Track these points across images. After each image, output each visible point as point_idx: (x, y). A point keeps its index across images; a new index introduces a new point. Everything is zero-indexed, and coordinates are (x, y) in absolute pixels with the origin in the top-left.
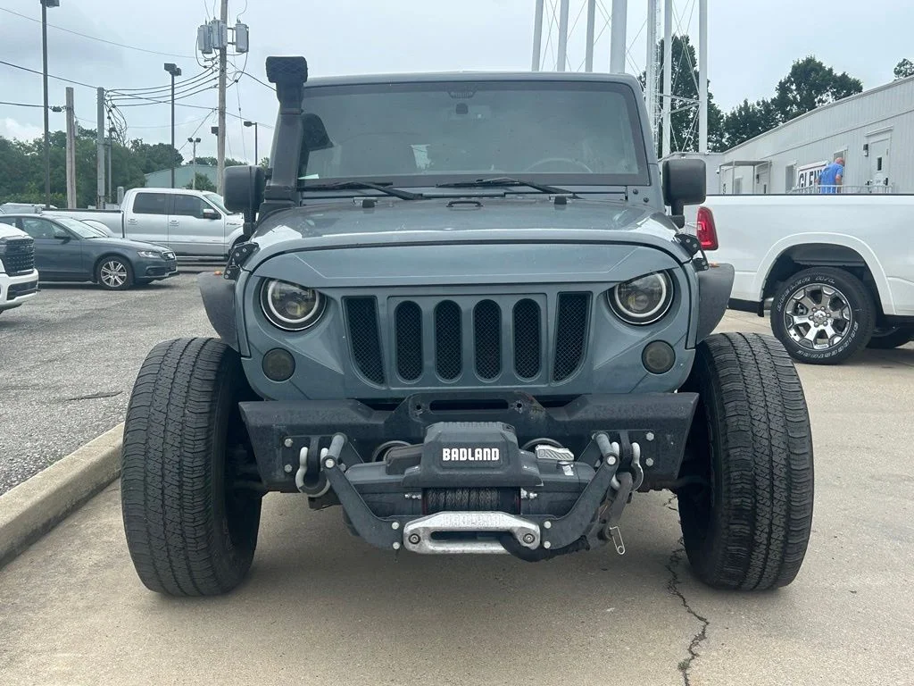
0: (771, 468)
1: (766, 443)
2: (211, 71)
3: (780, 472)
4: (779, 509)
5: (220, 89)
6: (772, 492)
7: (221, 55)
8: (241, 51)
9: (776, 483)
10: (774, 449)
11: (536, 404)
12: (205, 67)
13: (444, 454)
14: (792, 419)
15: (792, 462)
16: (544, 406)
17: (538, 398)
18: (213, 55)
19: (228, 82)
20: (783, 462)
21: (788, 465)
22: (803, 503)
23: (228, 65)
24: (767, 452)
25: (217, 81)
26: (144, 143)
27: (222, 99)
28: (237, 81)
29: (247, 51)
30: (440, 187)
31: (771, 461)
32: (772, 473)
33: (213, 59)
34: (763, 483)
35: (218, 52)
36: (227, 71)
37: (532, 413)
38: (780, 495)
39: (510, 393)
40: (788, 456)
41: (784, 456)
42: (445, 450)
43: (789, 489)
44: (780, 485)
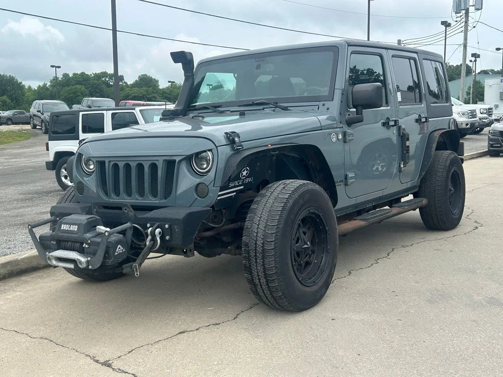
0: (256, 247)
1: (255, 234)
2: (460, 23)
3: (259, 249)
4: (260, 268)
5: (464, 32)
6: (256, 259)
7: (466, 13)
8: (478, 9)
9: (258, 255)
10: (258, 238)
11: (131, 209)
12: (456, 21)
13: (62, 227)
14: (270, 224)
15: (265, 245)
16: (134, 210)
17: (132, 206)
18: (461, 14)
19: (469, 28)
20: (261, 245)
21: (263, 247)
22: (270, 266)
23: (470, 18)
24: (255, 239)
25: (463, 29)
26: (450, 65)
27: (466, 39)
28: (474, 27)
29: (482, 8)
30: (239, 106)
31: (256, 244)
32: (256, 250)
33: (461, 16)
34: (252, 254)
35: (464, 12)
36: (469, 22)
37: (130, 213)
38: (260, 261)
39: (122, 203)
40: (264, 242)
41: (262, 242)
42: (63, 225)
43: (263, 259)
44: (259, 256)
